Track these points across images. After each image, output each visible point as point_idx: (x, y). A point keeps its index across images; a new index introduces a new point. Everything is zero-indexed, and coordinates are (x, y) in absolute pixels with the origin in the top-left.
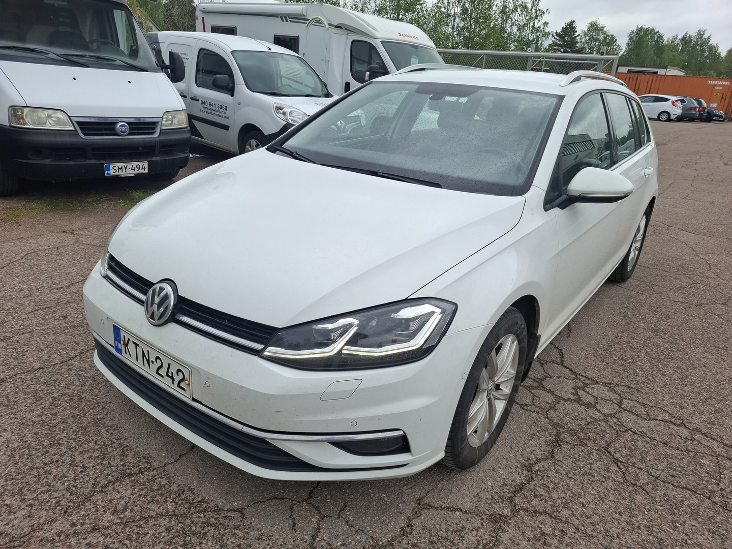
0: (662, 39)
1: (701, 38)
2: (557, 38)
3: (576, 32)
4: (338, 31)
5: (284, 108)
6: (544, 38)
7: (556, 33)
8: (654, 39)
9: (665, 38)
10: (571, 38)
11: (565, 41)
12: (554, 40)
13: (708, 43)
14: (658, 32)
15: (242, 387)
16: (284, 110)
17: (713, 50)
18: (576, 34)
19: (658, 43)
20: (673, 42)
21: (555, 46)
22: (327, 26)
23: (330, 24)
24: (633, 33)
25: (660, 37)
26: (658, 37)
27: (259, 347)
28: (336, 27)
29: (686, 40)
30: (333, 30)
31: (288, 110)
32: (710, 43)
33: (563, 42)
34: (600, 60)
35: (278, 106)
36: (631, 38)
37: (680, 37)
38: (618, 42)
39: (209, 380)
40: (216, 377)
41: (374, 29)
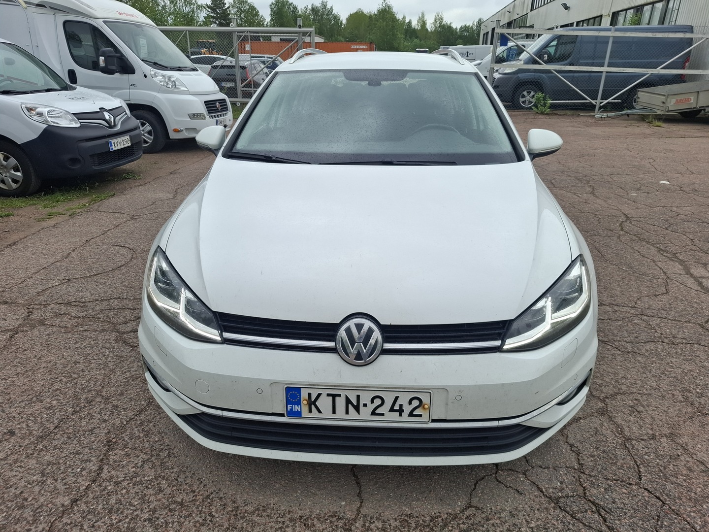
0: (297, 10)
1: (325, 8)
2: (209, 10)
3: (226, 4)
4: (41, 10)
5: (36, 108)
6: (199, 11)
7: (207, 5)
8: (291, 9)
9: (299, 8)
10: (222, 10)
11: (217, 13)
12: (208, 13)
13: (332, 13)
14: (292, 3)
15: (503, 385)
16: (39, 110)
17: (336, 18)
18: (227, 6)
19: (295, 13)
20: (306, 12)
21: (210, 18)
22: (24, 5)
23: (26, 3)
24: (273, 4)
25: (295, 8)
26: (293, 8)
27: (497, 343)
28: (38, 5)
29: (314, 10)
30: (34, 9)
31: (45, 110)
32: (333, 13)
33: (216, 14)
34: (299, 33)
35: (29, 106)
36: (272, 9)
37: (310, 7)
38: (261, 13)
39: (459, 394)
40: (469, 387)
41: (89, 6)
